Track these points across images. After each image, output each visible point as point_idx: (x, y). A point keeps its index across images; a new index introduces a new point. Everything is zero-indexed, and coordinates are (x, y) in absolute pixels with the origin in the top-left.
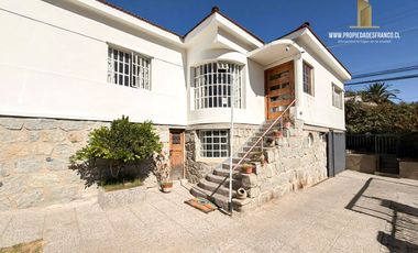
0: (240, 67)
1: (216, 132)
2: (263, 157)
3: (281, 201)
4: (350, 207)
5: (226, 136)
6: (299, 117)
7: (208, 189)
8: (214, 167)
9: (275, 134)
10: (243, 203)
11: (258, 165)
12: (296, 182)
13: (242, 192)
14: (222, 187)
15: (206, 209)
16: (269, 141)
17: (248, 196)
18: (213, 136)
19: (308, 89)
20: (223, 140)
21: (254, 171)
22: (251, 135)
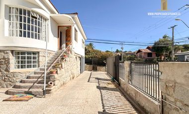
0: (46, 20)
1: (29, 53)
2: (60, 66)
3: (67, 85)
4: (88, 81)
5: (37, 56)
6: (73, 49)
7: (25, 87)
8: (28, 74)
9: (65, 56)
10: (51, 88)
11: (58, 69)
12: (72, 76)
13: (51, 83)
14: (35, 84)
15: (26, 99)
16: (63, 59)
17: (54, 85)
18: (26, 55)
19: (76, 39)
20: (34, 58)
21: (57, 72)
22: (51, 56)
